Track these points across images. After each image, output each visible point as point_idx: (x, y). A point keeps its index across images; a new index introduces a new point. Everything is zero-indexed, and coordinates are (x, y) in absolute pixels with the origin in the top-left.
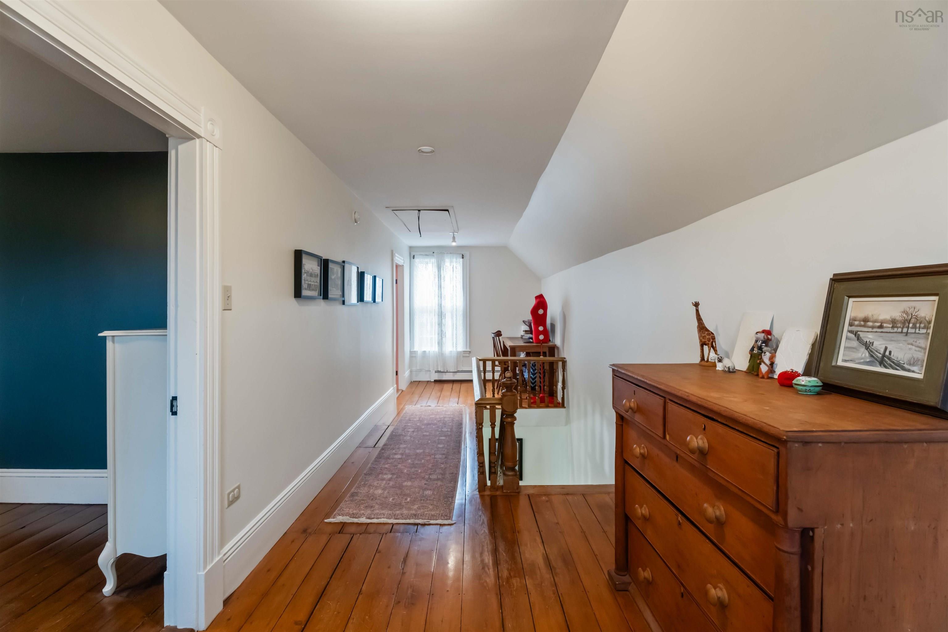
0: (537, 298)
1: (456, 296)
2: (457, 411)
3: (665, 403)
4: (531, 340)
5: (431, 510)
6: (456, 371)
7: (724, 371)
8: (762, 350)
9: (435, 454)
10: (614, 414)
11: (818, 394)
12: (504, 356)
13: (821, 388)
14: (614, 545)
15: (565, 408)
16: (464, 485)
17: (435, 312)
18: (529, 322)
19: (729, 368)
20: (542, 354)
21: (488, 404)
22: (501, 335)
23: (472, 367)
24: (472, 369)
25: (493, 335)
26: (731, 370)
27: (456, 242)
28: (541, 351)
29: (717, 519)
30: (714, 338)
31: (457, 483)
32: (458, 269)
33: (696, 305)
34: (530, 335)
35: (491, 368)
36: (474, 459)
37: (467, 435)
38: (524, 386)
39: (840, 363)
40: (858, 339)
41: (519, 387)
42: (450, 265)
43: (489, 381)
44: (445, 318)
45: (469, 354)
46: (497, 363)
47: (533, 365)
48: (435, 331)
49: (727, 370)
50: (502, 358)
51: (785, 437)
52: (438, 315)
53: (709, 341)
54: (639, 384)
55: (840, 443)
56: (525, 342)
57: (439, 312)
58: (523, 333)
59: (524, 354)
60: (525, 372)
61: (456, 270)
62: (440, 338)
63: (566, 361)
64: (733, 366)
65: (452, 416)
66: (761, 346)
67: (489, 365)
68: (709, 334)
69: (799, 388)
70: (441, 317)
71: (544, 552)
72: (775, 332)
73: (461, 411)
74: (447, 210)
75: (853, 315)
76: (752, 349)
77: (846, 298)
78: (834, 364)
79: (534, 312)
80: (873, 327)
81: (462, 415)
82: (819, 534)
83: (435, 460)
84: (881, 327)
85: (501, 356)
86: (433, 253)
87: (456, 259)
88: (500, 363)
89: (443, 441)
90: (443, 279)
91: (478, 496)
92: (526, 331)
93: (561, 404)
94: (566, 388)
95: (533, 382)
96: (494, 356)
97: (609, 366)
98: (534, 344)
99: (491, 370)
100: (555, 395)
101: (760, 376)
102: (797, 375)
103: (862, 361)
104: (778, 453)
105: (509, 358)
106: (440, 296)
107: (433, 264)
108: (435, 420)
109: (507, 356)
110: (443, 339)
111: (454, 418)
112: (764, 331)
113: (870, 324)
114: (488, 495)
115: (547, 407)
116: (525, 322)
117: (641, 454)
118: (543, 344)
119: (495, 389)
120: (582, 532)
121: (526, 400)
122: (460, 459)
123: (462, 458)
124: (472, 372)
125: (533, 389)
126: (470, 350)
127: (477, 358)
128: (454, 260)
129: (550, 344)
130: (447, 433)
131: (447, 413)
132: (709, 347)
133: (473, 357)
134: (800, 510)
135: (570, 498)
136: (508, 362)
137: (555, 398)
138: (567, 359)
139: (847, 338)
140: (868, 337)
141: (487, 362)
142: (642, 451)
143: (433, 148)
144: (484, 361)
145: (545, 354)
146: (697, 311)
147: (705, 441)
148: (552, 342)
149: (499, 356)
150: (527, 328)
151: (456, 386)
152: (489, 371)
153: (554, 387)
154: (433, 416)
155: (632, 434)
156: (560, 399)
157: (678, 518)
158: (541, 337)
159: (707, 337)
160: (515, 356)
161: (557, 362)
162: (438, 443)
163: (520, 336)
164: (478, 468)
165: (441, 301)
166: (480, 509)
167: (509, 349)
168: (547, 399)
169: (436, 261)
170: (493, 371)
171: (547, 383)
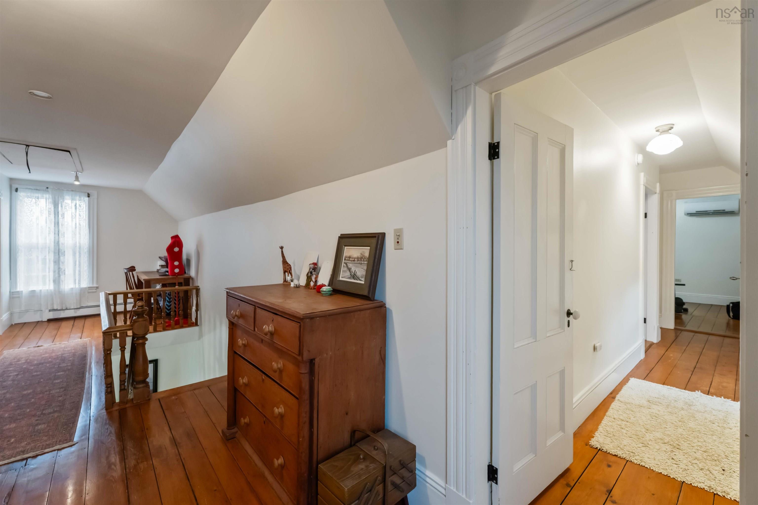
0: (172, 238)
1: (80, 234)
2: (80, 345)
3: (255, 309)
4: (167, 274)
5: (46, 441)
6: (79, 307)
7: (294, 287)
8: (312, 274)
9: (50, 390)
10: (228, 321)
11: (331, 295)
12: (137, 288)
13: (332, 292)
14: (226, 410)
15: (198, 326)
16: (88, 409)
17: (49, 249)
18: (165, 258)
19: (296, 285)
20: (177, 284)
21: (118, 331)
22: (135, 270)
23: (99, 301)
24: (100, 303)
25: (126, 271)
26: (297, 286)
27: (79, 181)
28: (176, 281)
29: (279, 369)
30: (291, 268)
31: (79, 409)
32: (82, 208)
33: (282, 248)
34: (167, 269)
35: (123, 300)
36: (100, 384)
37: (93, 365)
38: (160, 313)
39: (341, 279)
40: (347, 267)
41: (154, 314)
42: (72, 203)
43: (120, 313)
44: (64, 255)
45: (96, 289)
46: (130, 295)
47: (168, 294)
48: (49, 269)
49: (295, 286)
50: (135, 290)
51: (302, 317)
52: (55, 253)
53: (288, 270)
54: (242, 300)
55: (326, 316)
56: (161, 275)
57: (55, 249)
58: (159, 268)
59: (159, 286)
60: (161, 301)
61: (80, 208)
62: (57, 275)
63: (200, 289)
64: (299, 284)
65: (73, 351)
66: (312, 271)
67: (120, 299)
68: (288, 266)
69: (323, 292)
70: (59, 254)
71: (171, 435)
72: (319, 265)
73: (85, 345)
74: (69, 152)
75: (346, 255)
76: (308, 274)
77: (344, 246)
78: (338, 279)
79: (170, 249)
80: (352, 261)
81: (86, 348)
82: (317, 361)
83: (51, 395)
84: (354, 261)
85: (134, 289)
86: (47, 188)
87: (80, 197)
88: (133, 295)
89: (62, 376)
90: (61, 216)
91: (105, 413)
92: (162, 266)
93: (195, 323)
94: (199, 310)
95: (169, 308)
96: (127, 289)
97: (225, 290)
98: (170, 277)
99: (123, 302)
100: (189, 317)
101: (310, 288)
102: (325, 286)
103: (348, 277)
104: (300, 326)
105: (144, 290)
106: (57, 232)
107: (46, 199)
108: (50, 358)
109: (142, 288)
110: (61, 276)
111: (76, 353)
112: (313, 264)
113: (351, 259)
114: (117, 410)
115: (182, 327)
116: (161, 258)
117: (242, 344)
118: (178, 276)
119: (127, 319)
120: (205, 412)
121: (161, 325)
122: (84, 387)
123: (86, 386)
124: (100, 307)
125: (168, 315)
126: (97, 286)
127: (106, 293)
128: (78, 198)
129: (186, 276)
130: (66, 367)
131: (66, 349)
132: (288, 273)
133: (100, 292)
134: (309, 351)
135: (196, 392)
136: (143, 294)
137: (189, 319)
138: (201, 287)
139: (344, 266)
140: (350, 265)
141: (118, 296)
142: (244, 342)
143: (50, 95)
144: (115, 295)
145: (180, 284)
146: (282, 252)
147: (273, 327)
148: (188, 274)
149: (132, 289)
150: (163, 263)
151: (79, 323)
152: (120, 304)
153: (189, 310)
154: (47, 355)
155: (239, 332)
156: (194, 320)
157: (262, 377)
158: (177, 270)
159: (287, 267)
160: (149, 287)
161: (191, 290)
162: (54, 379)
163: (156, 270)
164: (106, 390)
165: (59, 238)
166: (107, 423)
167: (143, 282)
168: (181, 321)
169: (50, 196)
170: (125, 303)
171: (181, 308)
